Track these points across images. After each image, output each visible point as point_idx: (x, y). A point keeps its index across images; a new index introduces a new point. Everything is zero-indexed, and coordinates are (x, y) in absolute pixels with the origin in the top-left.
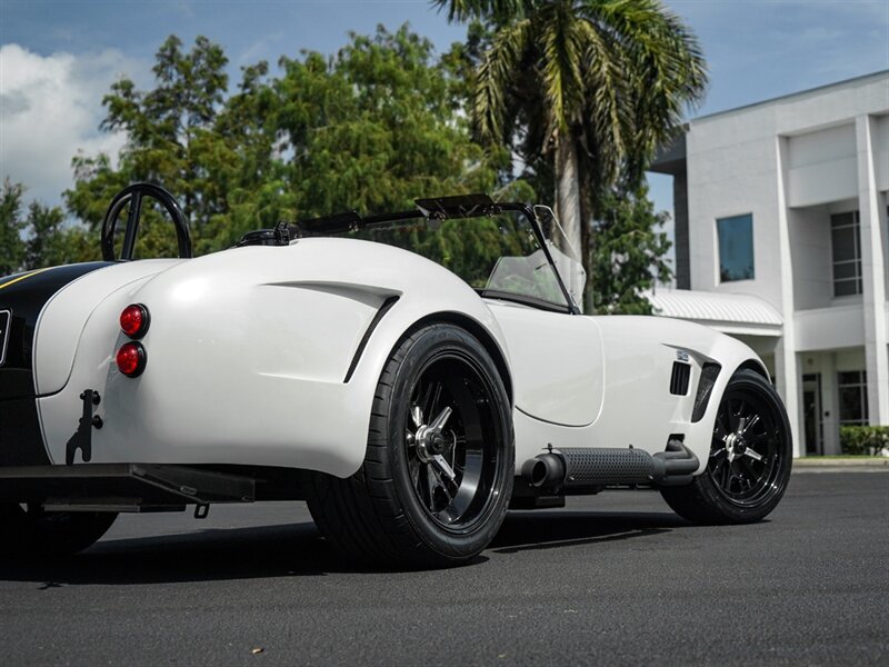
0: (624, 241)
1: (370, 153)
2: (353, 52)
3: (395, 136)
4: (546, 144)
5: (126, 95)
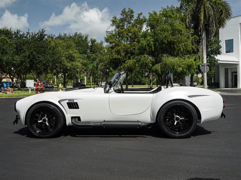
1: (167, 31)
2: (163, 12)
3: (172, 28)
4: (199, 28)
5: (115, 19)
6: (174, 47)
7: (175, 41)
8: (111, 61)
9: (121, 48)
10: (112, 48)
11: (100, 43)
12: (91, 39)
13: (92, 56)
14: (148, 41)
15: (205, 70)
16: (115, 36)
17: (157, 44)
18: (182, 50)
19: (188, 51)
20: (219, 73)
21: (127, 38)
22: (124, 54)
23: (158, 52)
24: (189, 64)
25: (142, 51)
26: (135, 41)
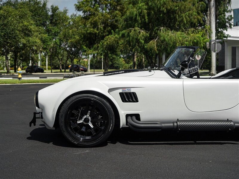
0: (221, 17)
6: (175, 17)
7: (176, 8)
8: (85, 36)
9: (99, 18)
10: (86, 18)
11: (63, 11)
12: (52, 6)
13: (54, 29)
14: (140, 9)
15: (216, 49)
16: (89, 2)
17: (152, 12)
18: (186, 22)
19: (192, 23)
20: (224, 53)
21: (106, 5)
22: (102, 27)
23: (153, 25)
24: (195, 41)
25: (131, 22)
26: (116, 9)
